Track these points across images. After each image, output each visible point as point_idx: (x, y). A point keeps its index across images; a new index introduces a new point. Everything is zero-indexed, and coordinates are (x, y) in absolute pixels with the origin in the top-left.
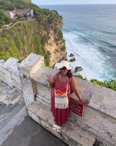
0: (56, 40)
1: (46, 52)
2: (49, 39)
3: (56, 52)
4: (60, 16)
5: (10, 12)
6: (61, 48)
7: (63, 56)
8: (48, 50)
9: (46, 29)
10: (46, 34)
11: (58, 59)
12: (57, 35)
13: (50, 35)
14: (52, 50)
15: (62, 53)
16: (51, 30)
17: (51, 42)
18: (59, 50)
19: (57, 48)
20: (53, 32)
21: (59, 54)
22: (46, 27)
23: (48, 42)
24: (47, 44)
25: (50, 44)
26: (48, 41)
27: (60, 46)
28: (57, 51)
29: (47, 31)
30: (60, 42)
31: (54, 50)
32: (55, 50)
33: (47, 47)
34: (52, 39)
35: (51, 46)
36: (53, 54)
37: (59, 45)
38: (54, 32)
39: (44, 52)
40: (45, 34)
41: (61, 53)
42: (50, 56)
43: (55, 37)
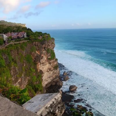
0: (49, 60)
1: (39, 71)
2: (42, 58)
3: (49, 71)
4: (52, 38)
6: (54, 66)
7: (55, 75)
8: (41, 69)
9: (38, 49)
10: (39, 54)
11: (51, 78)
12: (50, 55)
13: (42, 55)
14: (44, 69)
15: (55, 71)
16: (44, 51)
17: (44, 61)
18: (52, 69)
19: (50, 67)
20: (46, 52)
21: (52, 72)
22: (39, 48)
23: (41, 62)
24: (39, 63)
25: (42, 63)
26: (41, 60)
27: (53, 65)
28: (50, 70)
29: (40, 51)
30: (52, 61)
32: (48, 69)
33: (39, 66)
34: (45, 58)
35: (44, 65)
36: (45, 73)
37: (52, 64)
39: (36, 71)
40: (37, 54)
41: (54, 72)
42: (42, 76)
43: (48, 57)
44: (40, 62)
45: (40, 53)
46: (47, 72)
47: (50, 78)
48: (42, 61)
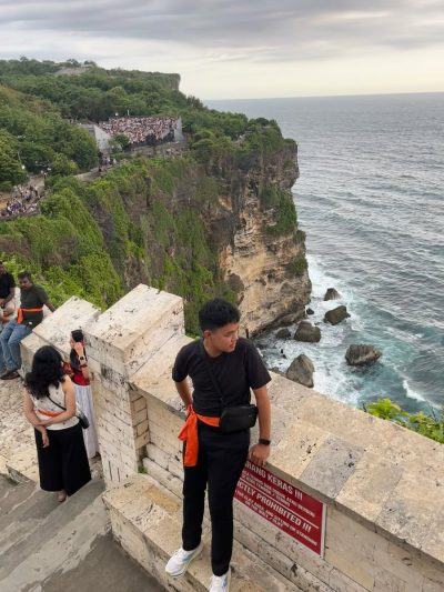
0: (268, 234)
1: (226, 278)
2: (239, 228)
3: (266, 280)
4: (289, 141)
5: (96, 127)
6: (286, 263)
7: (293, 297)
8: (235, 270)
9: (228, 189)
10: (230, 209)
11: (274, 310)
12: (274, 216)
13: (243, 215)
14: (249, 271)
15: (293, 283)
16: (249, 195)
17: (247, 241)
18: (281, 273)
19: (271, 263)
20: (258, 202)
21: (278, 287)
22: (229, 182)
23: (236, 241)
24: (229, 246)
25: (241, 249)
26: (236, 236)
27: (283, 257)
28: (270, 277)
29: (233, 198)
30: (282, 239)
31: (259, 271)
32: (264, 273)
33: (230, 258)
34: (253, 227)
35: (246, 256)
36: (252, 289)
37: (279, 254)
38: (261, 204)
39: (215, 277)
40: (224, 209)
41: (286, 285)
42: (239, 298)
43: (264, 222)
44: (232, 243)
45: (233, 206)
46: (260, 285)
47: (269, 308)
48: (242, 238)
